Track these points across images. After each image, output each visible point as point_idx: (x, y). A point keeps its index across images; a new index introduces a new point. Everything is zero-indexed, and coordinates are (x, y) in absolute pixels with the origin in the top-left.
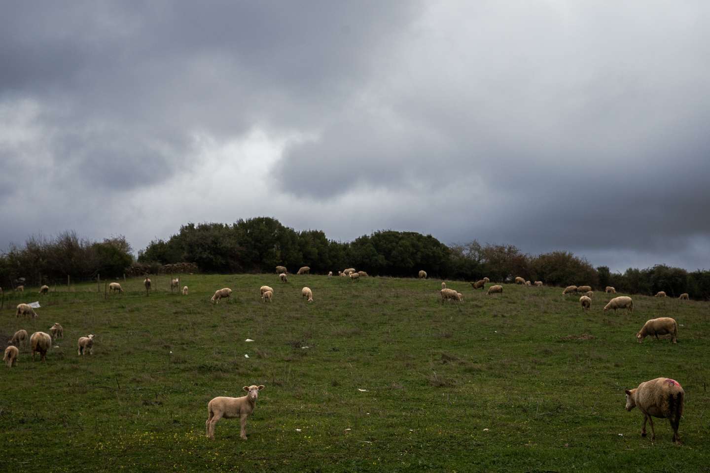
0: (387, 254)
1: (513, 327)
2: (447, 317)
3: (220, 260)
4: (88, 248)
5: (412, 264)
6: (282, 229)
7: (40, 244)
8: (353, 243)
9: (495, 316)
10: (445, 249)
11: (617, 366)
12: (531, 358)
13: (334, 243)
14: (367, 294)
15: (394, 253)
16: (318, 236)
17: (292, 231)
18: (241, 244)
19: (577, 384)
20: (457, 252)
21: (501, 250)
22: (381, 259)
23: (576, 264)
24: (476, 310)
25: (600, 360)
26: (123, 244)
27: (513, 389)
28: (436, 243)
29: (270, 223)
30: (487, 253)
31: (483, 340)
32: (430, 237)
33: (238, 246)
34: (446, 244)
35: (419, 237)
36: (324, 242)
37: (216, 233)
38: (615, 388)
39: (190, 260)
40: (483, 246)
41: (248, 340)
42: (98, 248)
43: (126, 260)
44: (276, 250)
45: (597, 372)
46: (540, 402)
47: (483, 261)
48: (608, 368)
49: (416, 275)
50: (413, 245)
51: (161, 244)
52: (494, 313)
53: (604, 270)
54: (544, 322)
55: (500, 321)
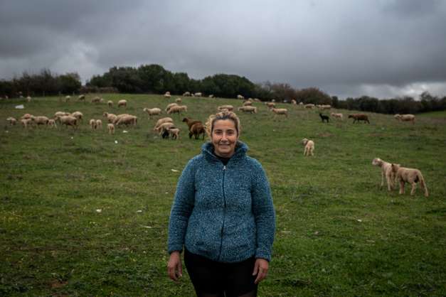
0: (221, 86)
1: (284, 127)
2: (247, 121)
3: (130, 86)
4: (57, 78)
5: (233, 92)
6: (164, 71)
7: (31, 74)
8: (203, 80)
9: (275, 121)
10: (252, 84)
11: (347, 154)
12: (293, 149)
13: (192, 80)
14: (206, 107)
15: (225, 86)
16: (184, 76)
17: (170, 73)
18: (142, 78)
19: (323, 169)
20: (258, 86)
21: (282, 85)
22: (217, 88)
23: (321, 94)
24: (264, 117)
25: (336, 150)
26: (77, 76)
27: (279, 172)
28: (247, 81)
29: (158, 68)
30: (274, 87)
31: (265, 135)
32: (244, 78)
33: (140, 79)
34: (253, 82)
35: (238, 78)
36: (187, 79)
37: (129, 72)
38: (348, 173)
39: (114, 86)
40: (272, 83)
41: (125, 131)
42: (63, 77)
43: (78, 85)
44: (161, 82)
45: (335, 159)
46: (297, 185)
47: (272, 91)
48: (342, 156)
49: (236, 98)
50: (235, 82)
51: (99, 77)
52: (274, 119)
53: (335, 98)
54: (303, 125)
55: (277, 124)
